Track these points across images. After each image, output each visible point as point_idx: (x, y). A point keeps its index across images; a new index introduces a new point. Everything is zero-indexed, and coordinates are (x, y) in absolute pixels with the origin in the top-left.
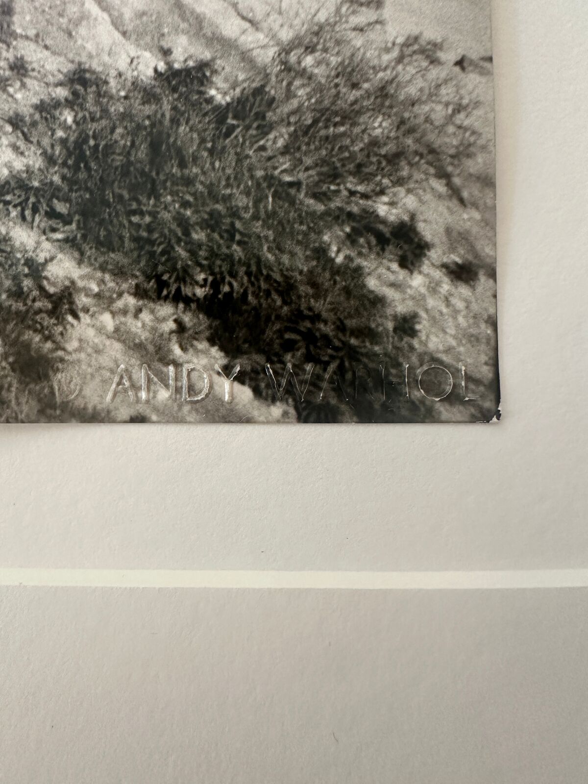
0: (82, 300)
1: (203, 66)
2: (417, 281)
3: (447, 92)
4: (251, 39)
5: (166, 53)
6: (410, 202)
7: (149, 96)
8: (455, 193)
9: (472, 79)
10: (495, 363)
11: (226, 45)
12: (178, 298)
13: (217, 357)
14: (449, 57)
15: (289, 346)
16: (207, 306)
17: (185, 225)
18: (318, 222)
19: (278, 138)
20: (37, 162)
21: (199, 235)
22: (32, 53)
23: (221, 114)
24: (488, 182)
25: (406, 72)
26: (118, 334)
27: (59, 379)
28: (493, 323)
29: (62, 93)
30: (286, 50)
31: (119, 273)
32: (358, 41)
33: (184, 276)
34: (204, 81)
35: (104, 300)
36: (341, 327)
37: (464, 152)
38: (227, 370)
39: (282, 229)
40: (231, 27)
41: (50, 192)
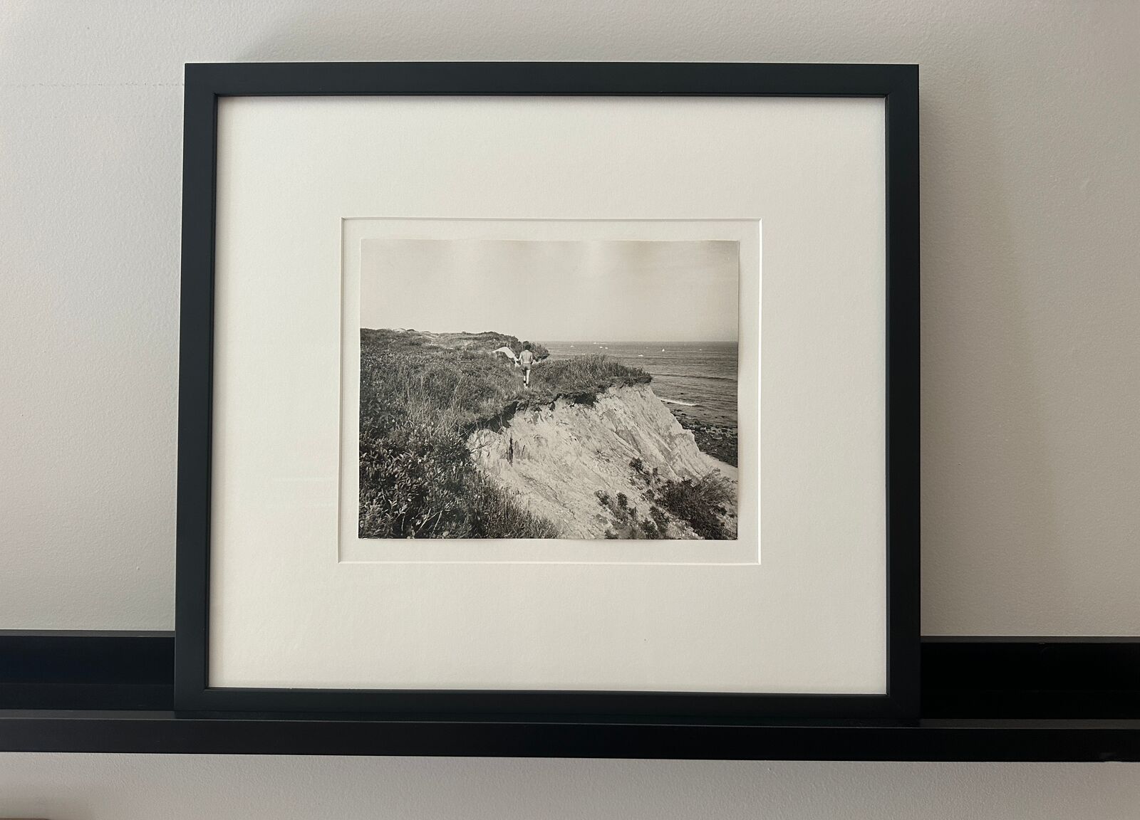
0: (670, 520)
1: (690, 480)
2: (725, 517)
3: (730, 487)
4: (698, 476)
5: (684, 478)
6: (724, 504)
7: (681, 485)
8: (731, 503)
9: (734, 484)
10: (737, 531)
11: (694, 477)
12: (686, 519)
13: (692, 529)
14: (731, 481)
15: (704, 527)
16: (690, 521)
17: (687, 507)
18: (709, 507)
19: (702, 493)
20: (662, 496)
21: (689, 509)
22: (661, 478)
23: (693, 488)
24: (736, 502)
25: (724, 483)
26: (676, 525)
27: (667, 533)
28: (737, 524)
29: (666, 484)
30: (704, 478)
31: (676, 515)
32: (716, 477)
33: (687, 516)
34: (690, 483)
35: (674, 520)
36: (712, 524)
37: (733, 497)
38: (694, 531)
39: (703, 508)
40: (695, 474)
41: (664, 501)
